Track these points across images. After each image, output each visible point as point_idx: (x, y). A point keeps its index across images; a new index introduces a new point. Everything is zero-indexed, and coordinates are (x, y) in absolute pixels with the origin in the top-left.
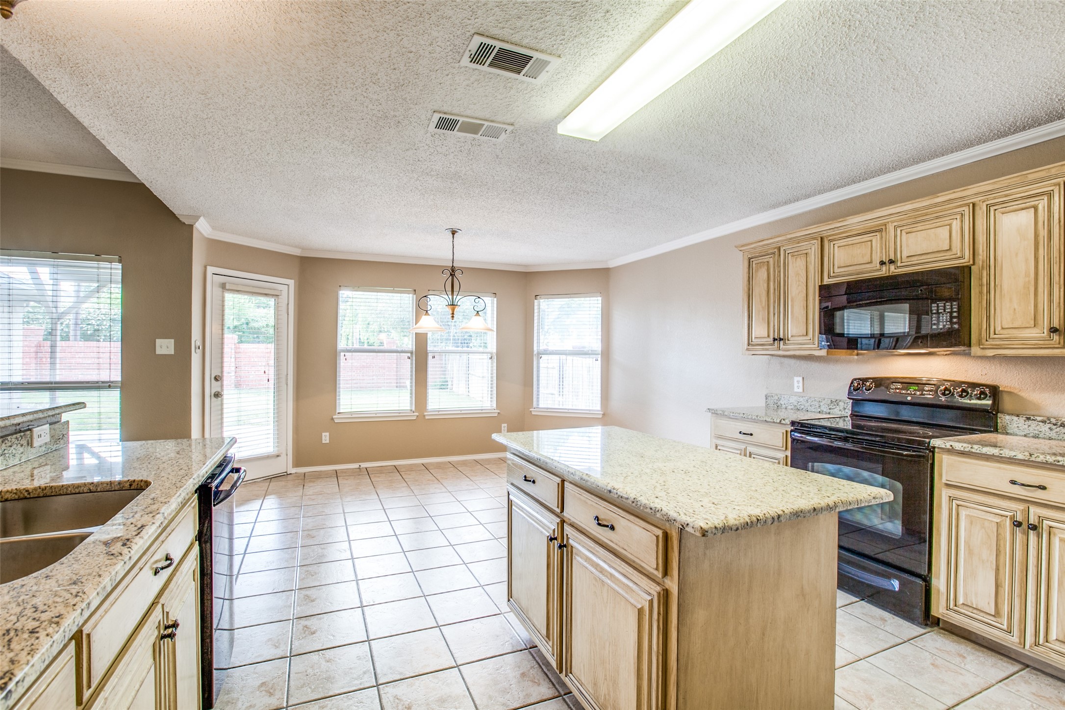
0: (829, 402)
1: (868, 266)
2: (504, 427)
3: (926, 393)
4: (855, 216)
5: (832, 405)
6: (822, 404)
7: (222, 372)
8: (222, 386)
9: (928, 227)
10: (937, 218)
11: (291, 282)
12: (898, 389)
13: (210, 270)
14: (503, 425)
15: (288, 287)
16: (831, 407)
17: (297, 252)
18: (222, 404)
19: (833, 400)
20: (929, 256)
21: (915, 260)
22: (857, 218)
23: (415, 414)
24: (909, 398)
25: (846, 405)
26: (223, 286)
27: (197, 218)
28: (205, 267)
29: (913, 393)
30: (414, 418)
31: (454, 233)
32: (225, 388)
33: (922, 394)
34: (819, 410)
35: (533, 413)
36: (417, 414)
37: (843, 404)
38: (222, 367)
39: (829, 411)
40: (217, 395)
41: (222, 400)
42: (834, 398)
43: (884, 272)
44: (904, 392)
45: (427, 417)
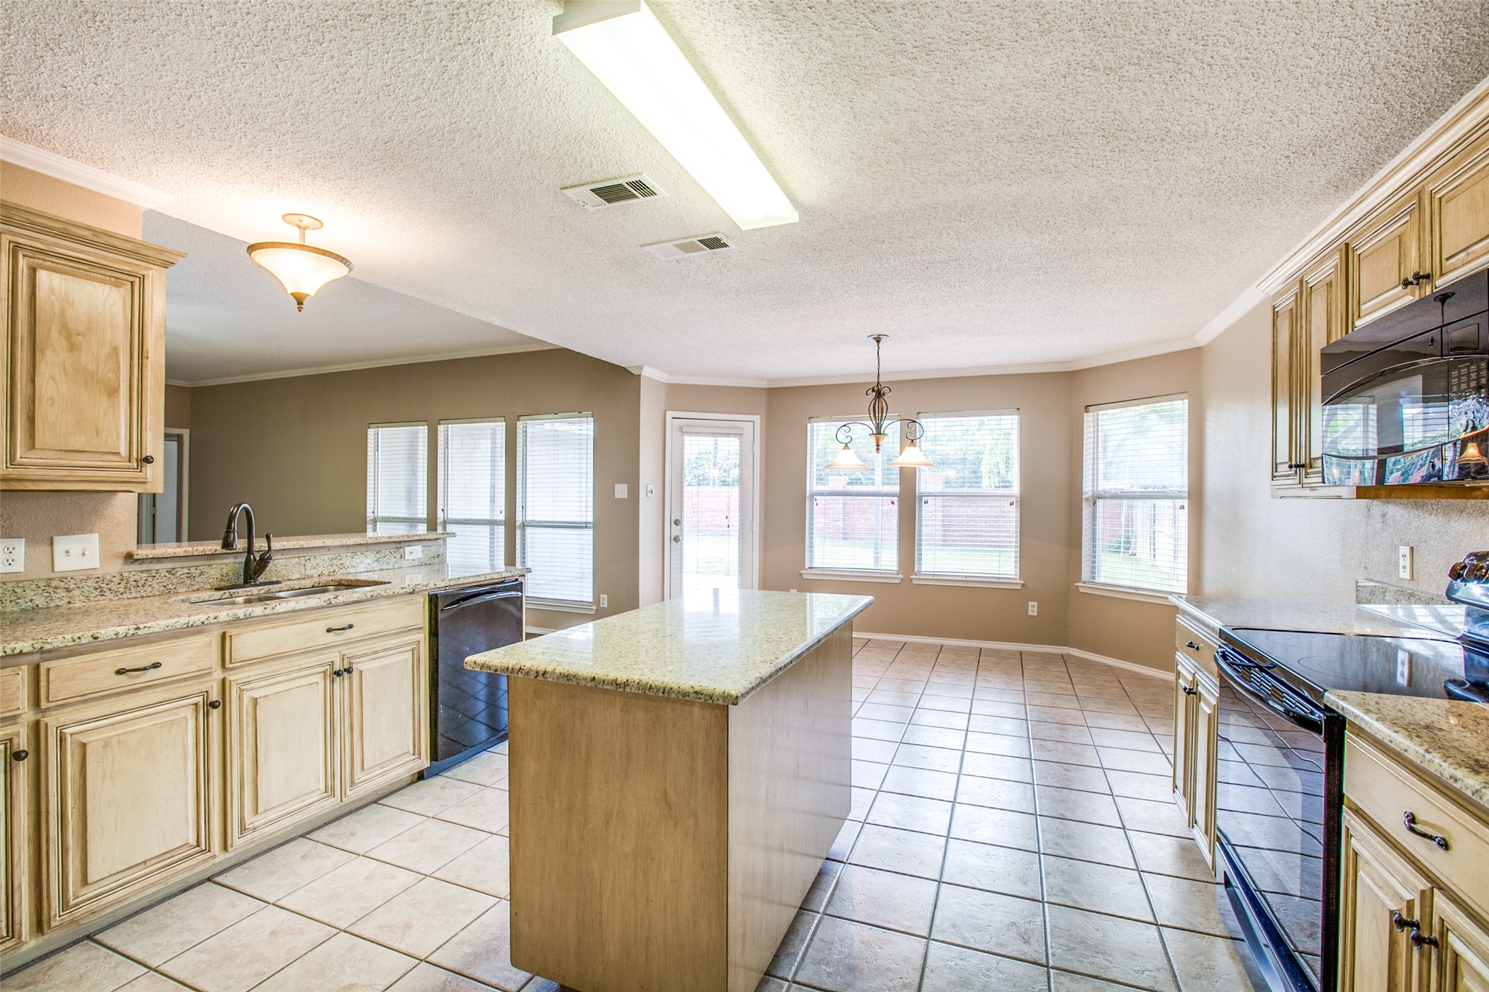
2: (1033, 606)
7: (682, 516)
8: (682, 530)
11: (757, 419)
13: (670, 414)
14: (1031, 604)
15: (753, 424)
17: (764, 385)
18: (681, 549)
23: (899, 576)
26: (681, 429)
27: (641, 367)
28: (665, 412)
30: (898, 581)
31: (878, 340)
32: (685, 533)
35: (1081, 590)
36: (901, 576)
38: (682, 511)
40: (677, 539)
41: (682, 544)
45: (914, 582)
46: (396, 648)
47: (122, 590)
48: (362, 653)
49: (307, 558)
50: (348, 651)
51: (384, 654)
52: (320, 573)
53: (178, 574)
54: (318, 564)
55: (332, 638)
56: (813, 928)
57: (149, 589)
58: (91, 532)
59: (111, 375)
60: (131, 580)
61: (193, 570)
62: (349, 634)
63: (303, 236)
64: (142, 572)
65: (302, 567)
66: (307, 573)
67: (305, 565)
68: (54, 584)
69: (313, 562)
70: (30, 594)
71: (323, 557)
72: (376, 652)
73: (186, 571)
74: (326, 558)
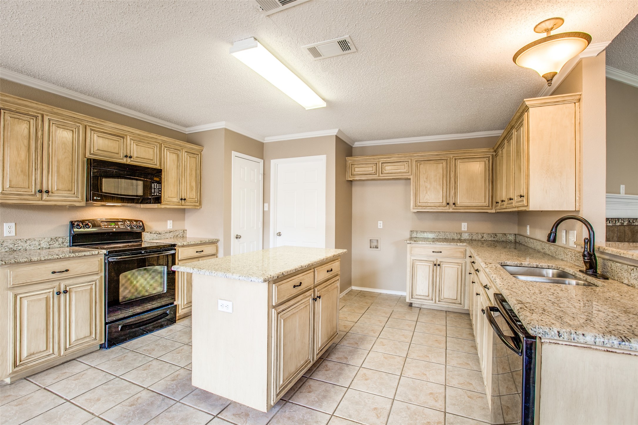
0: (50, 239)
1: (116, 155)
3: (120, 226)
4: (112, 123)
5: (52, 241)
6: (42, 242)
9: (144, 146)
10: (148, 143)
12: (106, 225)
16: (51, 243)
19: (53, 238)
20: (144, 160)
21: (139, 160)
22: (112, 125)
24: (114, 230)
25: (64, 240)
29: (114, 227)
33: (119, 227)
34: (39, 247)
37: (62, 239)
39: (49, 246)
42: (53, 237)
43: (124, 161)
44: (109, 227)
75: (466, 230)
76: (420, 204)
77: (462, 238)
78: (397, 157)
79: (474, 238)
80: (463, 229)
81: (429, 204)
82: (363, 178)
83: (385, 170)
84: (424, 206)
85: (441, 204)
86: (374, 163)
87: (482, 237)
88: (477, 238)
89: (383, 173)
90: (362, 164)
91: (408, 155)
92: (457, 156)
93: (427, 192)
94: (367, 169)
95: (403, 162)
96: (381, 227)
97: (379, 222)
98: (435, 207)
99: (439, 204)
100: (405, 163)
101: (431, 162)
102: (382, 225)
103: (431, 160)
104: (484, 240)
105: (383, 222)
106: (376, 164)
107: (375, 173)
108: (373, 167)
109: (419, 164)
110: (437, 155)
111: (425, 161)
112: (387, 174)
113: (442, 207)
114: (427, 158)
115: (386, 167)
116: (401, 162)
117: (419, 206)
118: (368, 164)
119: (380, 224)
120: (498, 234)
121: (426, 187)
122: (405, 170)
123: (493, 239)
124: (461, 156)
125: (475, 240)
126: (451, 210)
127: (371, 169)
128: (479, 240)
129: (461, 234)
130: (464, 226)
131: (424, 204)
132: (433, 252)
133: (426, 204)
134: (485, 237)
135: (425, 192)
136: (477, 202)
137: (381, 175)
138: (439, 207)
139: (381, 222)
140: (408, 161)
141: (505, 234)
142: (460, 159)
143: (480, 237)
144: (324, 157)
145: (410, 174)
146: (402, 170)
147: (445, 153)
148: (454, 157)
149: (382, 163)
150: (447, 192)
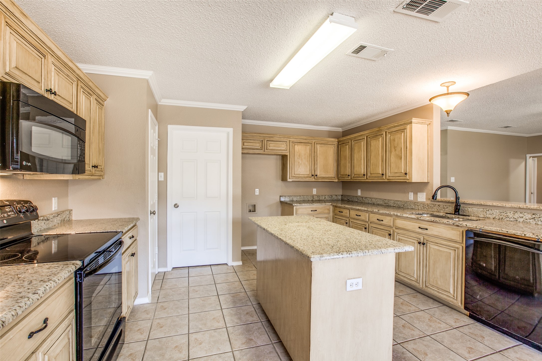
3: (10, 214)
9: (64, 78)
24: (5, 221)
29: (2, 216)
33: (8, 215)
46: (446, 245)
47: (428, 208)
48: (431, 241)
49: (487, 210)
50: (426, 237)
51: (440, 245)
52: (494, 217)
53: (441, 207)
54: (493, 213)
55: (420, 230)
56: (271, 338)
57: (434, 209)
58: (424, 192)
59: (401, 155)
60: (430, 206)
61: (445, 206)
62: (425, 232)
63: (448, 90)
64: (432, 204)
65: (484, 213)
66: (487, 216)
67: (486, 212)
68: (416, 204)
69: (490, 211)
70: (412, 205)
71: (496, 211)
72: (437, 243)
73: (443, 206)
74: (498, 211)
75: (315, 193)
76: (295, 175)
77: (314, 200)
78: (278, 137)
79: (320, 199)
80: (314, 193)
81: (301, 176)
82: (251, 151)
83: (269, 147)
84: (297, 177)
85: (308, 175)
86: (260, 140)
87: (325, 198)
88: (322, 199)
89: (268, 149)
90: (251, 140)
91: (286, 137)
92: (318, 142)
93: (299, 167)
94: (254, 144)
95: (283, 141)
96: (258, 194)
97: (256, 190)
98: (304, 177)
99: (307, 175)
100: (284, 143)
101: (302, 144)
102: (258, 192)
103: (302, 143)
104: (326, 200)
105: (259, 190)
106: (262, 141)
107: (261, 149)
108: (259, 143)
109: (294, 144)
110: (306, 139)
111: (298, 142)
112: (271, 150)
113: (309, 177)
114: (299, 141)
115: (270, 144)
116: (281, 141)
117: (294, 177)
118: (256, 140)
119: (257, 191)
120: (333, 196)
121: (299, 163)
122: (284, 148)
123: (331, 199)
124: (320, 142)
125: (321, 200)
126: (314, 180)
127: (258, 145)
128: (323, 200)
129: (313, 196)
130: (315, 191)
131: (297, 175)
132: (312, 211)
133: (299, 175)
134: (326, 198)
135: (298, 166)
136: (329, 174)
137: (266, 151)
138: (307, 177)
139: (258, 190)
140: (287, 142)
141: (336, 195)
142: (319, 144)
143: (324, 198)
144: (230, 130)
145: (288, 151)
146: (282, 148)
147: (311, 138)
148: (316, 142)
149: (267, 141)
150: (312, 167)
